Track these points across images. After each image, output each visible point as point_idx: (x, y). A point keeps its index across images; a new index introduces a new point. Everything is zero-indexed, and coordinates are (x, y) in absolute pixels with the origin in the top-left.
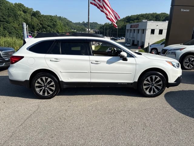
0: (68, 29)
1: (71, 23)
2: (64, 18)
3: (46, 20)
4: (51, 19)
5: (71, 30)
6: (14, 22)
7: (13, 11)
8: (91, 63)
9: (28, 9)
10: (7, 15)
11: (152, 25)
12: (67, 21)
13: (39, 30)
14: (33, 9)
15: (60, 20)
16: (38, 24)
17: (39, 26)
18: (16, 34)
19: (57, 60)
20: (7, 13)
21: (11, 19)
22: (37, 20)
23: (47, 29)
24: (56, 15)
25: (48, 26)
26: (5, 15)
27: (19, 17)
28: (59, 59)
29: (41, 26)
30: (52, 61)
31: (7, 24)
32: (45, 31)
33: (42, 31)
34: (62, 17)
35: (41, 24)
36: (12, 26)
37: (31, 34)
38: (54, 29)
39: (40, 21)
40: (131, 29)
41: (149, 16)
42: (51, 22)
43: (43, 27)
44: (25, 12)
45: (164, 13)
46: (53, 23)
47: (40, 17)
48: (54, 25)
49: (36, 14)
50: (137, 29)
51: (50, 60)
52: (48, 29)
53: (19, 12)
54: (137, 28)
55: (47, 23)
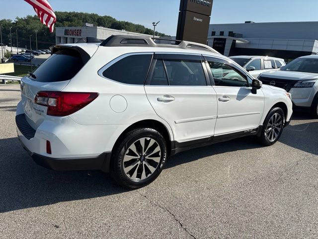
8: (220, 100)
11: (105, 34)
19: (168, 99)
28: (172, 97)
30: (161, 101)
40: (66, 36)
41: (88, 17)
45: (109, 17)
50: (78, 37)
51: (158, 100)
54: (77, 35)
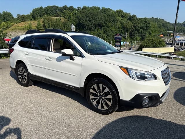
0: (163, 30)
1: (168, 24)
2: (161, 19)
3: (140, 23)
4: (145, 21)
5: (166, 32)
6: (112, 26)
7: (113, 17)
9: (126, 14)
10: (108, 20)
12: (163, 22)
13: (132, 32)
14: (130, 14)
15: (156, 21)
16: (132, 27)
17: (133, 28)
18: (112, 36)
20: (109, 19)
21: (110, 24)
22: (131, 23)
23: (139, 31)
24: (153, 17)
25: (141, 28)
26: (106, 21)
27: (117, 21)
29: (134, 28)
31: (106, 28)
32: (137, 33)
33: (134, 33)
34: (159, 18)
35: (134, 27)
36: (110, 30)
37: (121, 36)
38: (146, 31)
39: (134, 24)
42: (144, 24)
43: (136, 30)
44: (123, 17)
46: (146, 25)
47: (134, 20)
48: (147, 27)
49: (132, 18)
52: (141, 31)
53: (117, 18)
55: (140, 25)
